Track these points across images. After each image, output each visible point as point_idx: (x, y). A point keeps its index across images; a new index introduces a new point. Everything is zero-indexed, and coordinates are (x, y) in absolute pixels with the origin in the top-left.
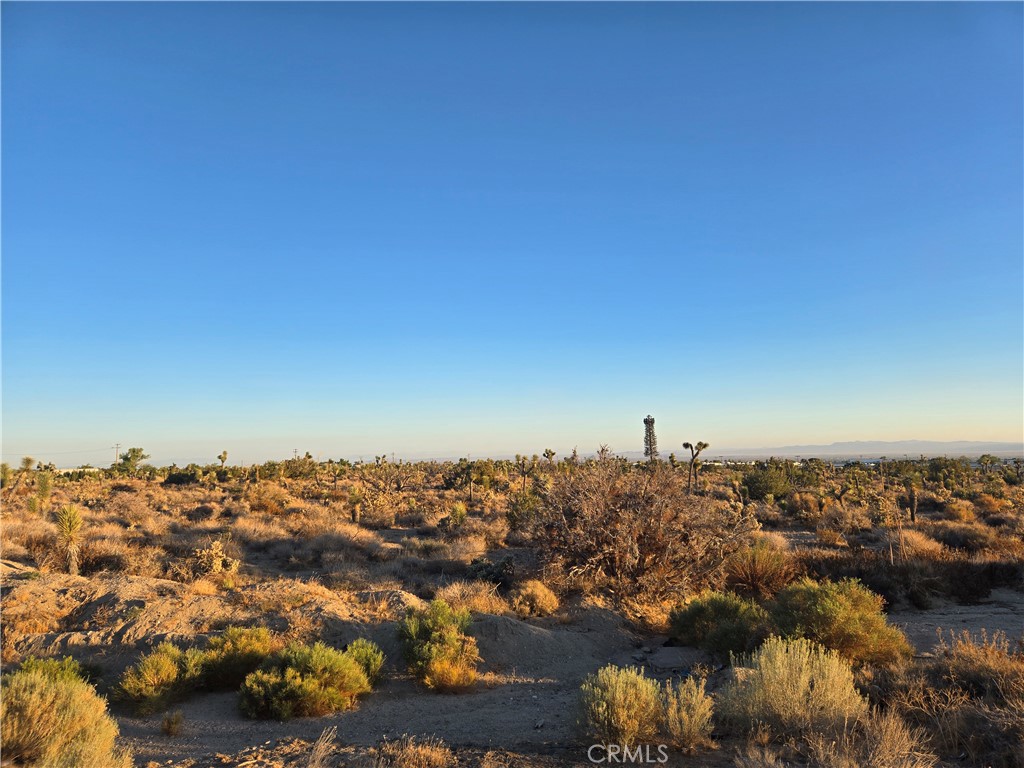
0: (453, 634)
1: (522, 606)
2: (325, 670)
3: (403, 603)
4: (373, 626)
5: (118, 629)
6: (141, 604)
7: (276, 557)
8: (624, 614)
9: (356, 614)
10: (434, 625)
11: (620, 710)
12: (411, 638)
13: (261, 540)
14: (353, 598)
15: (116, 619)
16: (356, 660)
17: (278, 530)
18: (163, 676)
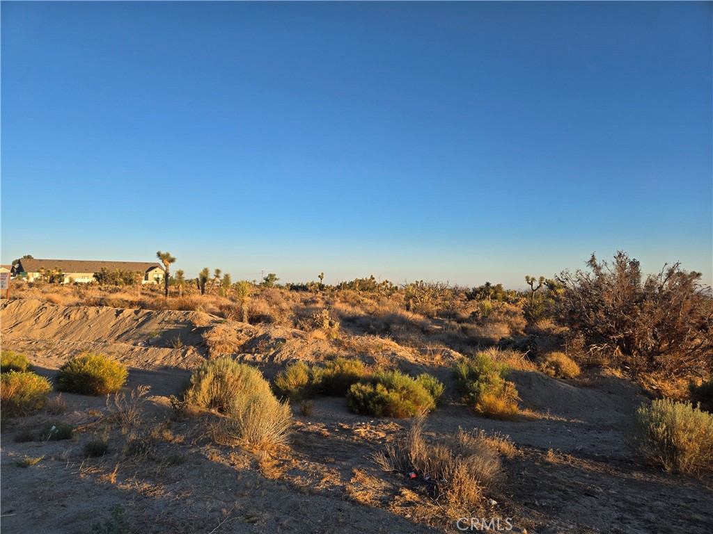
0: (496, 378)
1: (549, 370)
2: (403, 388)
3: (452, 357)
4: (433, 369)
5: (271, 354)
6: (284, 341)
7: (361, 326)
8: (641, 385)
9: (419, 360)
10: (480, 371)
11: (681, 433)
12: (463, 378)
13: (350, 316)
14: (416, 351)
15: (270, 348)
16: (424, 386)
17: (359, 311)
18: (299, 380)
